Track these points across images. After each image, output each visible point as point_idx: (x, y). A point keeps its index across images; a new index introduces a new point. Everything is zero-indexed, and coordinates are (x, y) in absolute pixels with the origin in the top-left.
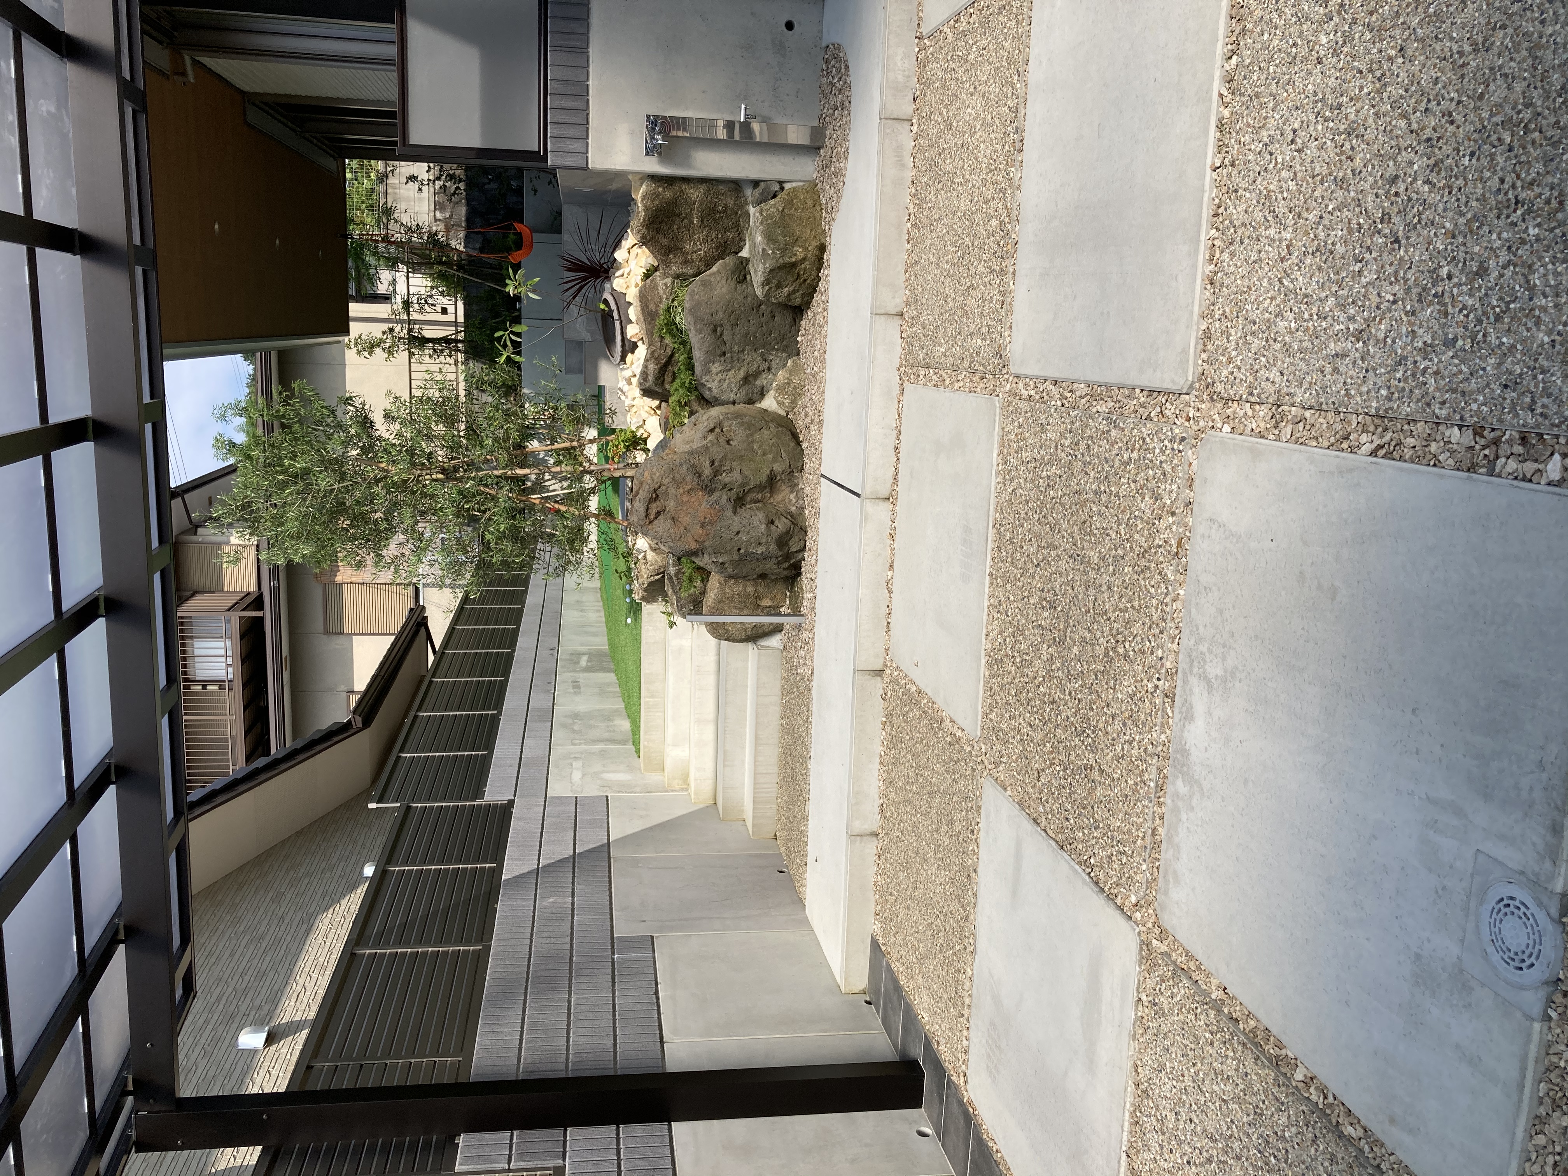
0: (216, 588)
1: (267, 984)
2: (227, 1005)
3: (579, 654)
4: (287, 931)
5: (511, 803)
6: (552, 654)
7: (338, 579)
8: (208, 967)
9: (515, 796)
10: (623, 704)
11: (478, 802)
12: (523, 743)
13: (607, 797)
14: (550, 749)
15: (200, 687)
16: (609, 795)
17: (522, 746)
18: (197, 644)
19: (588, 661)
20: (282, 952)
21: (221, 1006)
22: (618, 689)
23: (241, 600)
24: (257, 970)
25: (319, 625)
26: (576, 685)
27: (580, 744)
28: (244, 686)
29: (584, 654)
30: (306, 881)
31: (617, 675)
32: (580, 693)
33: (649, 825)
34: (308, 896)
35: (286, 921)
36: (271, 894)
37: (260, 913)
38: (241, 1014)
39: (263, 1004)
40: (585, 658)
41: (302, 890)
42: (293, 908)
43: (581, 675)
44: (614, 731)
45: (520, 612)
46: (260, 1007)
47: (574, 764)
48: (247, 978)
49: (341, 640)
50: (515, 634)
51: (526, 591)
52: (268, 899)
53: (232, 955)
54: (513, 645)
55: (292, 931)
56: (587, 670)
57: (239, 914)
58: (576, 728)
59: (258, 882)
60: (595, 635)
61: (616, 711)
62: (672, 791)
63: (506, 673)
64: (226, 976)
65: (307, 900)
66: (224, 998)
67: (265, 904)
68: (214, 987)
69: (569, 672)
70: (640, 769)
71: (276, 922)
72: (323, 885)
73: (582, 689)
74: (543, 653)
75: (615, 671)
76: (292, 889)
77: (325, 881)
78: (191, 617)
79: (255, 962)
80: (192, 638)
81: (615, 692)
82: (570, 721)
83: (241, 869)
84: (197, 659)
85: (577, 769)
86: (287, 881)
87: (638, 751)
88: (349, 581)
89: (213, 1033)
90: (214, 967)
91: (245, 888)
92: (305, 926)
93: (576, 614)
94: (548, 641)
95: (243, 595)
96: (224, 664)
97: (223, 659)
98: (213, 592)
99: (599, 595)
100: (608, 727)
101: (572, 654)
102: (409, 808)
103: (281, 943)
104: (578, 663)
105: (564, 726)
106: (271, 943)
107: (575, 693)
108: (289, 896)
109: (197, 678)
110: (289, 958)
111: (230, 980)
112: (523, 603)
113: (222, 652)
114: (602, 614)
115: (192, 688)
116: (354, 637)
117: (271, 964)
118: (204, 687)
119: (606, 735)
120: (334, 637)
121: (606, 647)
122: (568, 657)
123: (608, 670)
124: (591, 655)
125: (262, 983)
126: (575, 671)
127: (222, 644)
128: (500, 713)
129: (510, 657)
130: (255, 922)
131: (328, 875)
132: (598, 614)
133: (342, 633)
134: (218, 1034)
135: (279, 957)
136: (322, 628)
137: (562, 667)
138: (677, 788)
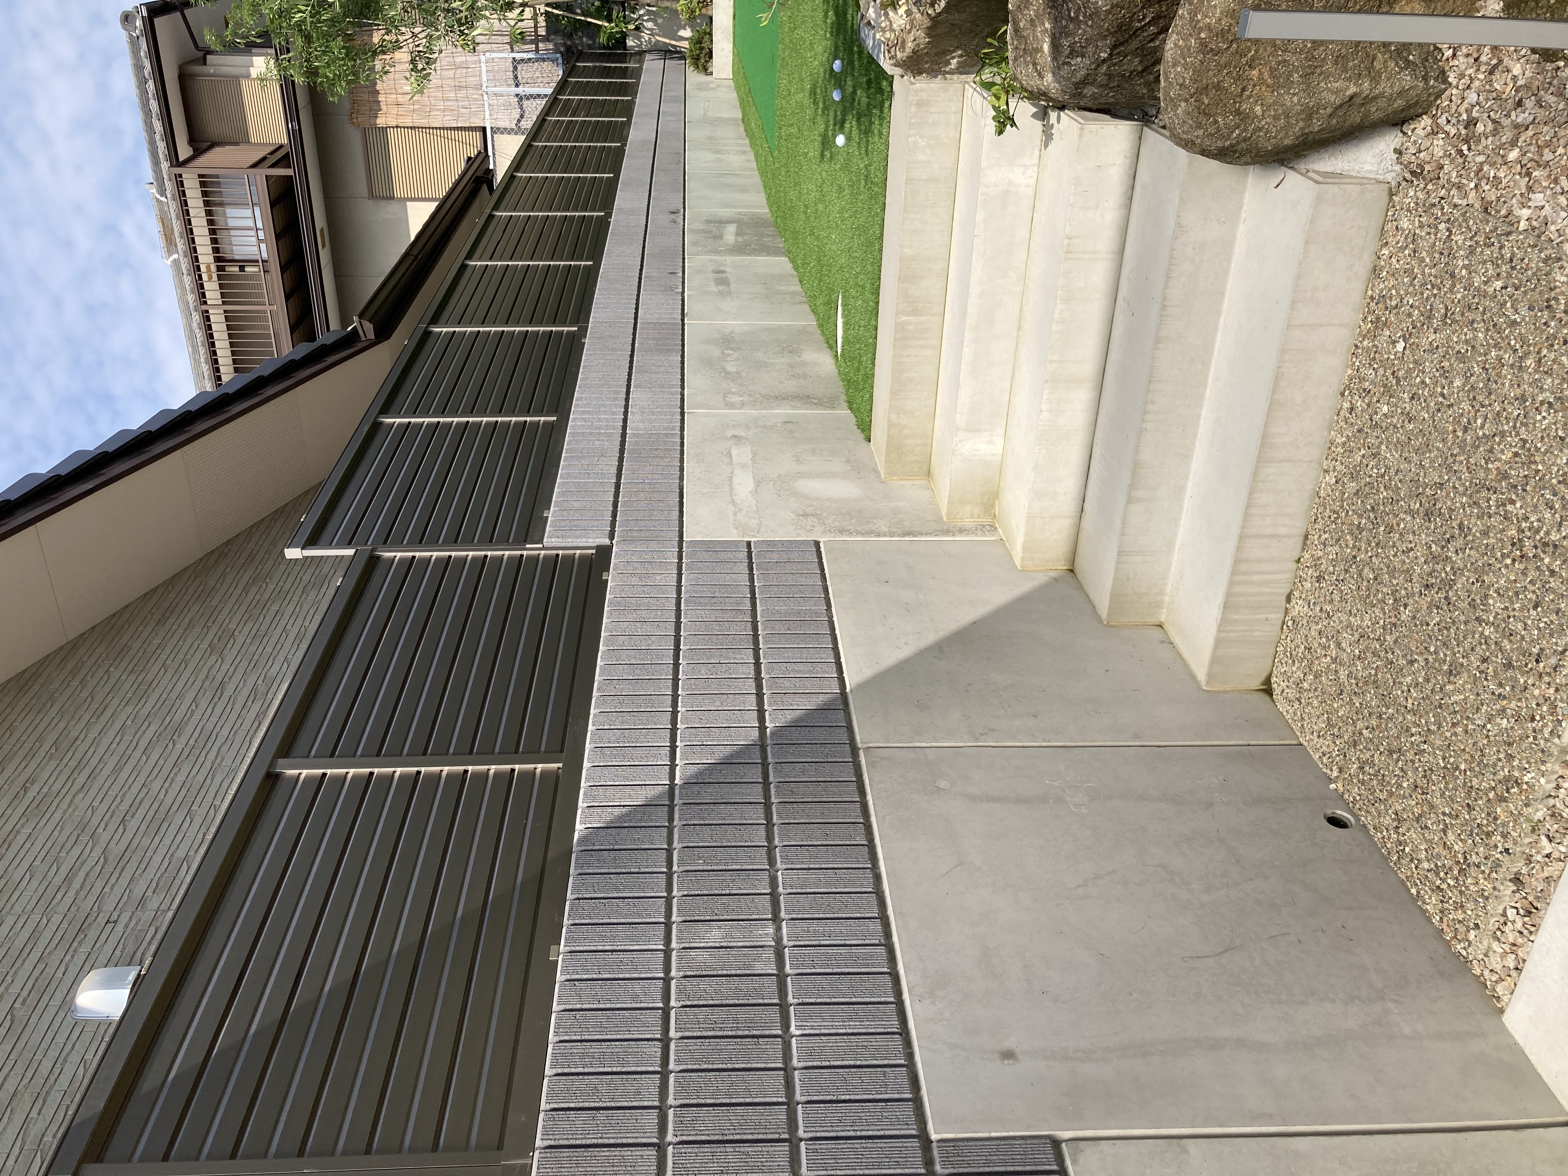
0: (240, 138)
1: (167, 841)
2: (83, 894)
3: (721, 222)
4: (224, 717)
5: (604, 554)
6: (674, 222)
7: (381, 121)
8: (69, 797)
9: (612, 537)
10: (812, 317)
11: (530, 550)
12: (627, 400)
13: (817, 544)
14: (682, 414)
15: (237, 269)
16: (821, 540)
17: (626, 407)
18: (230, 212)
19: (737, 234)
20: (208, 764)
21: (71, 894)
22: (798, 288)
23: (270, 154)
24: (156, 805)
25: (360, 185)
26: (721, 279)
27: (743, 405)
28: (283, 269)
29: (729, 222)
30: (275, 608)
31: (793, 261)
32: (730, 293)
33: (931, 638)
34: (274, 640)
35: (226, 695)
36: (210, 636)
37: (187, 674)
38: (102, 920)
39: (149, 893)
40: (731, 229)
41: (264, 627)
42: (245, 663)
43: (730, 259)
44: (805, 376)
45: (619, 154)
46: (142, 902)
47: (734, 452)
48: (132, 825)
49: (391, 208)
50: (612, 187)
51: (628, 123)
52: (204, 646)
53: (117, 770)
54: (608, 203)
55: (234, 716)
56: (738, 249)
57: (150, 677)
58: (731, 368)
59: (196, 608)
60: (744, 189)
61: (803, 331)
62: (961, 531)
63: (596, 254)
64: (95, 822)
65: (269, 649)
66: (82, 875)
67: (198, 655)
68: (68, 846)
69: (705, 253)
70: (875, 470)
71: (209, 694)
72: (301, 617)
73: (733, 286)
74: (659, 218)
75: (788, 253)
76: (250, 625)
77: (305, 608)
78: (217, 176)
79: (156, 785)
80: (221, 204)
81: (793, 294)
82: (717, 352)
83: (171, 582)
84: (233, 233)
85: (743, 466)
86: (243, 608)
87: (865, 427)
88: (394, 124)
89: (41, 966)
90: (81, 796)
91: (171, 621)
92: (256, 707)
93: (709, 156)
94: (669, 199)
95: (272, 148)
96: (254, 239)
97: (253, 233)
98: (236, 144)
99: (742, 129)
100: (792, 366)
101: (709, 222)
102: (373, 561)
103: (210, 744)
104: (720, 237)
105: (707, 362)
106: (192, 742)
107: (721, 294)
108: (240, 639)
109: (237, 257)
110: (218, 779)
111: (100, 830)
112: (624, 139)
113: (251, 223)
114: (751, 156)
115: (227, 269)
116: (409, 204)
117: (184, 791)
118: (242, 269)
119: (790, 386)
120: (383, 203)
121: (764, 211)
122: (702, 227)
123: (776, 252)
124: (742, 224)
125: (157, 840)
126: (716, 252)
127: (248, 213)
128: (583, 331)
129: (603, 225)
130: (174, 695)
131: (312, 596)
132: (743, 157)
133: (392, 198)
134: (50, 971)
135: (200, 778)
136: (366, 191)
137: (694, 244)
138: (968, 523)
